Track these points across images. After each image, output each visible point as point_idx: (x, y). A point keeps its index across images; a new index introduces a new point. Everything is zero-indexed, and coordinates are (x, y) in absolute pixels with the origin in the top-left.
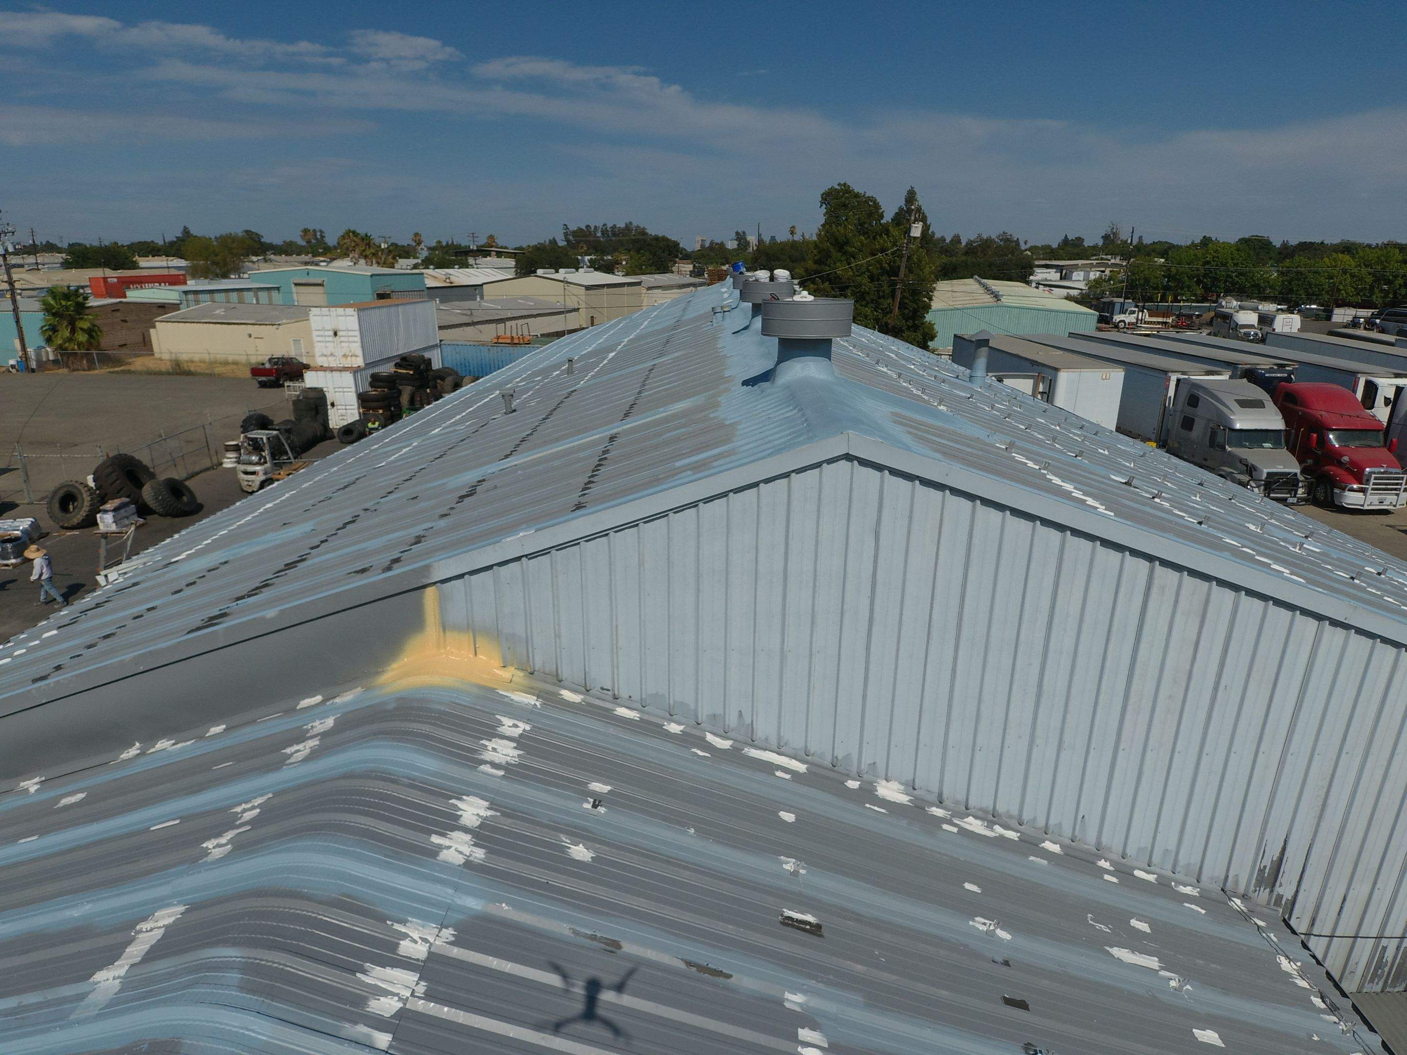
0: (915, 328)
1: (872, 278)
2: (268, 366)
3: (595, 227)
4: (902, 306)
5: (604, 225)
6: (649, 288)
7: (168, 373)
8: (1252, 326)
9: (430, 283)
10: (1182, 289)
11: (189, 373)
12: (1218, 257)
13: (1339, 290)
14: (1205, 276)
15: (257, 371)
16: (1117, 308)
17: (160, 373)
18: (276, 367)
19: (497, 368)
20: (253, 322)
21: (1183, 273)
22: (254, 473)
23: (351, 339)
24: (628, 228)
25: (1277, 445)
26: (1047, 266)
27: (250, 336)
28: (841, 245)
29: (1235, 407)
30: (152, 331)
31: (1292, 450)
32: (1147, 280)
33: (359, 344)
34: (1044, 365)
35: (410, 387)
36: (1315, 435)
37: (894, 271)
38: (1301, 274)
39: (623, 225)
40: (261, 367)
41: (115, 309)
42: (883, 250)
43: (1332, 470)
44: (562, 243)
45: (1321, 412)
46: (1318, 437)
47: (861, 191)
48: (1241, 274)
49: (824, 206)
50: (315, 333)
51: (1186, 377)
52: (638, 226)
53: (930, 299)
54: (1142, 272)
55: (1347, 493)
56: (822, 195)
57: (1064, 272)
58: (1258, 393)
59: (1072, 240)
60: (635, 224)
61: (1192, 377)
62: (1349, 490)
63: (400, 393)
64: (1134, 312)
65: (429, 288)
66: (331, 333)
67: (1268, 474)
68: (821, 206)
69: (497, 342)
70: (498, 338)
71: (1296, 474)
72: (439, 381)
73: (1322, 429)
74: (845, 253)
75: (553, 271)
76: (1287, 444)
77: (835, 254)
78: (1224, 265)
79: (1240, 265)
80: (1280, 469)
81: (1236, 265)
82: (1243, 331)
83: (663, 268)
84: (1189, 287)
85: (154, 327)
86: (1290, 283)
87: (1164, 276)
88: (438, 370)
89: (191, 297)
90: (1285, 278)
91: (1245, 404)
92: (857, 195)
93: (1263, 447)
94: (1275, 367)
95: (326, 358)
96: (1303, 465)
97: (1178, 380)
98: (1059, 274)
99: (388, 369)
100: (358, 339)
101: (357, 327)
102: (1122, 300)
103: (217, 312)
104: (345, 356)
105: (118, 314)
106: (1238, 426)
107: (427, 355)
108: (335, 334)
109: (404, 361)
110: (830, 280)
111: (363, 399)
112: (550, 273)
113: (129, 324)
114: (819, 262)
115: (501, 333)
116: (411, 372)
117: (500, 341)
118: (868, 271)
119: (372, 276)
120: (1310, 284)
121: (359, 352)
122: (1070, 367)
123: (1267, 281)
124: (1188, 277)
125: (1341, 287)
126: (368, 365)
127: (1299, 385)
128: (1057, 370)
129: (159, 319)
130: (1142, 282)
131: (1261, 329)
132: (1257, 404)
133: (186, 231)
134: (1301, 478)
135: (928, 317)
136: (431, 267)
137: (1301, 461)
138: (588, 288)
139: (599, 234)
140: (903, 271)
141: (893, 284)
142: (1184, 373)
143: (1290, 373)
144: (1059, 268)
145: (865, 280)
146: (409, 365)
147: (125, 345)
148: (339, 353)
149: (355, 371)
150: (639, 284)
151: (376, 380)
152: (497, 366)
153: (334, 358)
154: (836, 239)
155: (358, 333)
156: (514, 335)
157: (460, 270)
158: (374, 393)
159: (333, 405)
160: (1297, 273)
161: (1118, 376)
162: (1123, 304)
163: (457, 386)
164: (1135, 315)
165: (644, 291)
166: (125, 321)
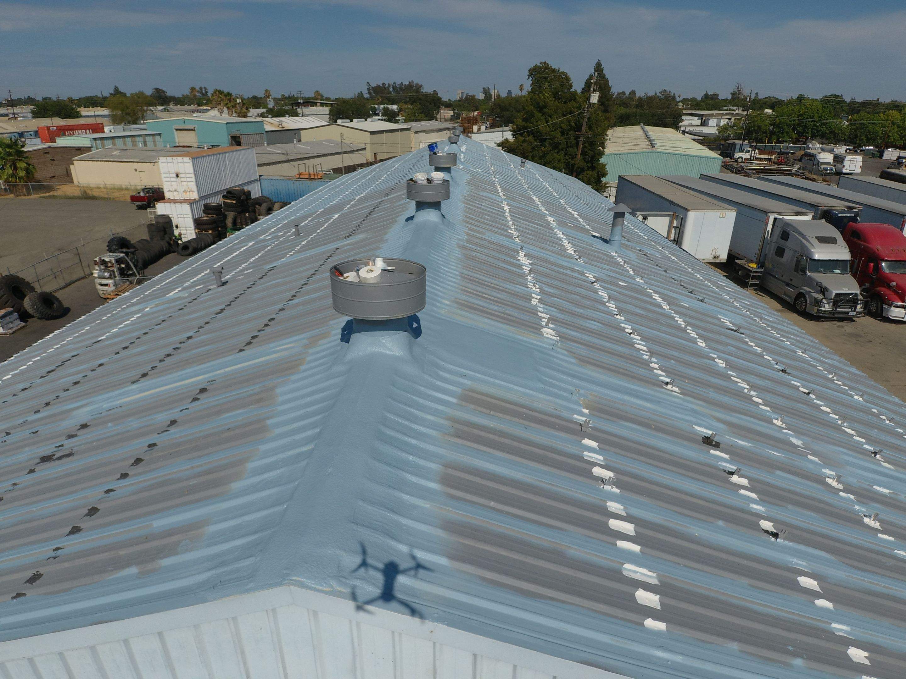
0: (593, 168)
1: (563, 133)
2: (142, 194)
3: (389, 84)
4: (583, 153)
5: (394, 83)
6: (417, 132)
7: (79, 198)
8: (829, 164)
9: (268, 128)
10: (783, 133)
11: (93, 198)
12: (807, 112)
13: (889, 136)
14: (799, 125)
15: (134, 199)
16: (738, 147)
17: (74, 198)
18: (147, 195)
19: (300, 196)
20: (137, 160)
21: (784, 123)
22: (106, 285)
23: (188, 179)
24: (410, 85)
25: (844, 271)
26: (692, 115)
27: (136, 170)
28: (541, 108)
29: (815, 242)
30: (71, 167)
31: (854, 276)
32: (759, 127)
33: (194, 183)
34: (678, 205)
35: (233, 213)
36: (872, 264)
37: (578, 128)
38: (864, 124)
39: (407, 83)
40: (138, 195)
41: (46, 152)
42: (571, 113)
43: (883, 290)
44: (366, 96)
45: (878, 247)
46: (874, 265)
47: (557, 68)
48: (824, 124)
49: (531, 78)
50: (163, 176)
51: (781, 217)
52: (417, 84)
53: (604, 148)
54: (756, 121)
55: (893, 309)
56: (529, 70)
57: (704, 119)
58: (833, 232)
59: (711, 95)
60: (415, 82)
61: (786, 217)
62: (894, 307)
63: (225, 217)
64: (748, 151)
65: (267, 132)
66: (174, 175)
67: (836, 294)
68: (529, 78)
69: (300, 177)
70: (300, 175)
71: (856, 295)
72: (257, 206)
73: (877, 259)
74: (544, 114)
75: (349, 120)
76: (851, 271)
77: (538, 115)
78: (812, 117)
79: (823, 117)
80: (845, 291)
81: (820, 117)
82: (822, 167)
83: (430, 117)
84: (787, 133)
85: (73, 164)
86: (856, 131)
87: (771, 124)
88: (257, 199)
89: (99, 142)
90: (853, 127)
91: (823, 240)
92: (554, 71)
93: (833, 272)
94: (846, 209)
95: (171, 193)
96: (862, 288)
97: (775, 219)
98: (700, 121)
99: (218, 200)
100: (193, 179)
101: (192, 171)
102: (741, 142)
103: (115, 153)
104: (185, 191)
105: (48, 155)
106: (816, 257)
107: (246, 188)
108: (177, 176)
109: (229, 194)
110: (533, 134)
111: (198, 223)
112: (346, 122)
113: (56, 162)
114: (525, 120)
115: (302, 170)
116: (234, 202)
117: (301, 177)
118: (561, 127)
119: (227, 123)
120: (869, 132)
121: (195, 189)
122: (697, 208)
123: (840, 129)
124: (787, 126)
125: (891, 134)
126: (202, 198)
127: (863, 224)
128: (687, 210)
129: (76, 158)
130: (756, 128)
131: (835, 166)
132: (832, 241)
133: (116, 89)
134: (860, 297)
135: (602, 160)
136: (270, 116)
137: (861, 284)
138: (372, 133)
139: (391, 89)
140: (584, 127)
141: (577, 137)
142: (780, 214)
143: (857, 214)
144: (701, 116)
145: (558, 134)
146: (232, 197)
147: (54, 176)
148: (181, 190)
149: (191, 203)
150: (408, 129)
151: (207, 209)
152: (299, 195)
153: (178, 193)
154: (538, 104)
155: (193, 175)
156: (311, 172)
157: (290, 118)
158: (205, 218)
159: (177, 227)
160: (861, 124)
161: (731, 215)
162: (741, 145)
163: (269, 210)
164: (750, 154)
165: (412, 135)
166: (53, 160)
